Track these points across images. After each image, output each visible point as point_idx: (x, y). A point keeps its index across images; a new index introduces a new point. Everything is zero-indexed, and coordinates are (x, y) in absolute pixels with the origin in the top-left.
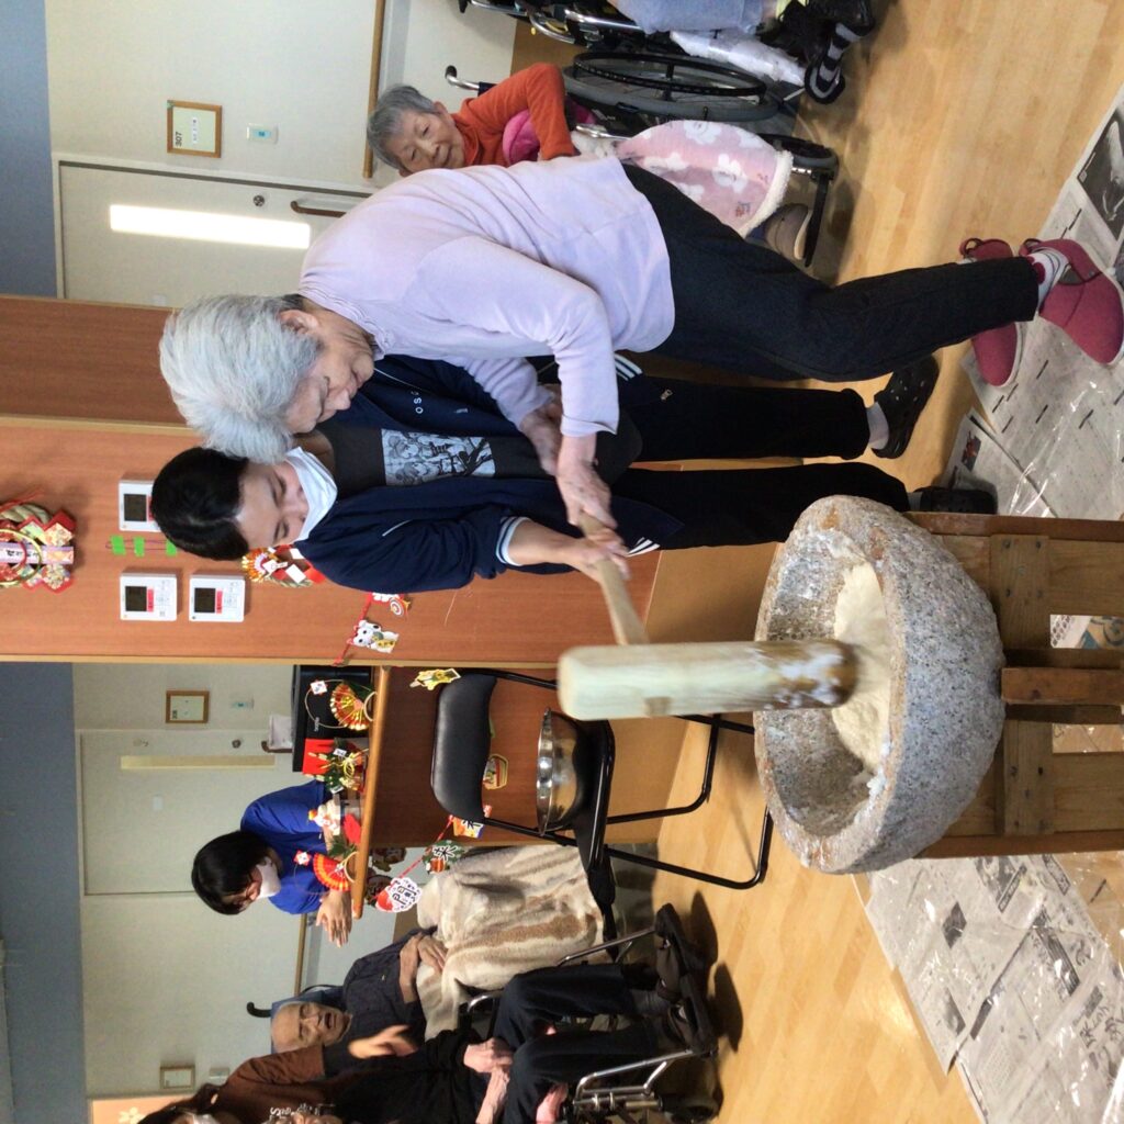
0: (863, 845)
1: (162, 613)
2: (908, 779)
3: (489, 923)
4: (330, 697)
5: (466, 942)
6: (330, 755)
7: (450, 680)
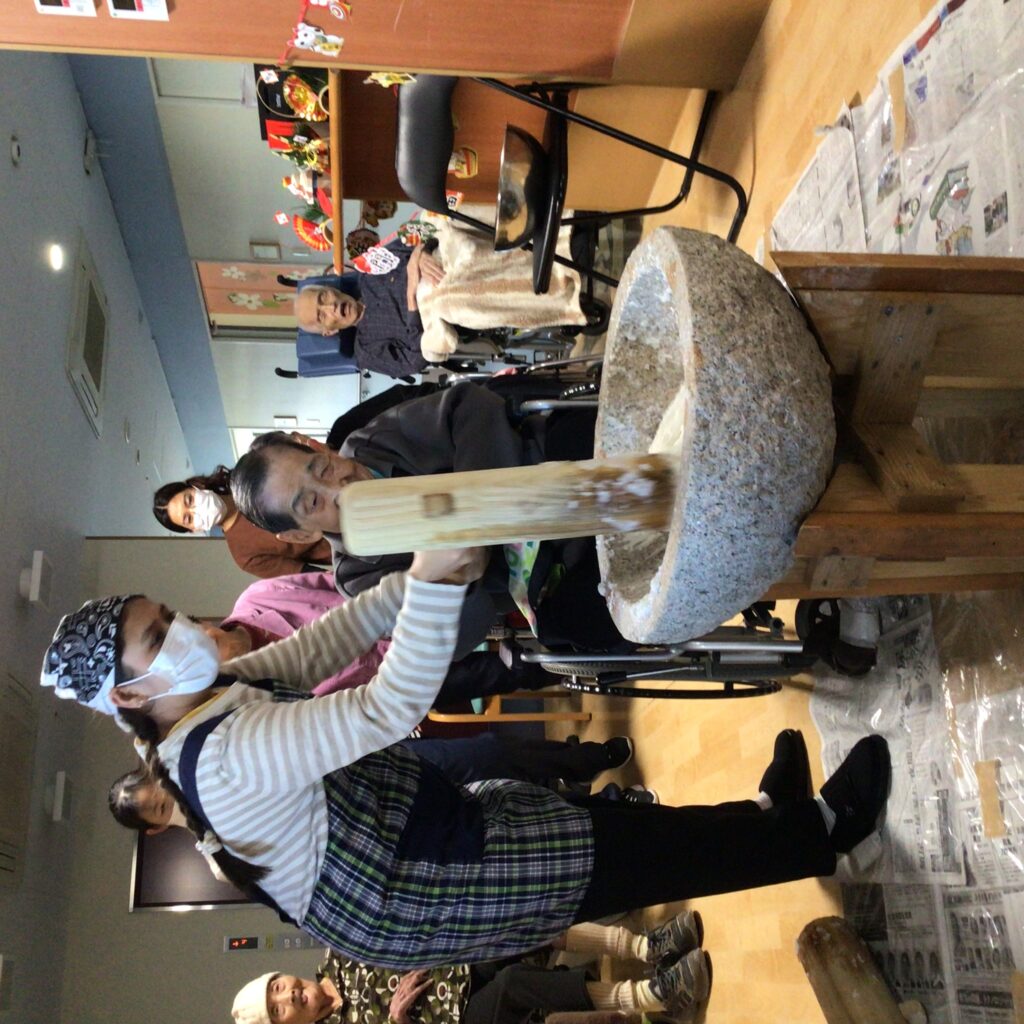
1: (80, 8)
4: (282, 87)
6: (291, 140)
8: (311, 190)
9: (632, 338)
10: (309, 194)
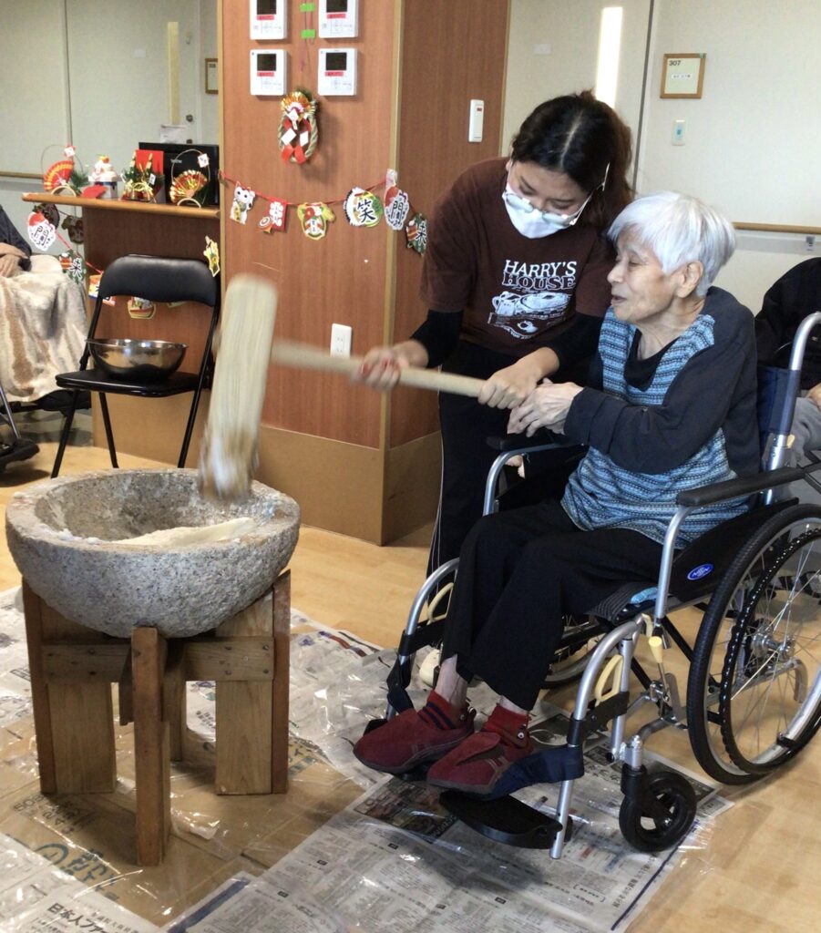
0: (23, 529)
1: (256, 27)
2: (69, 556)
3: (25, 309)
4: (196, 170)
5: (10, 291)
6: (150, 171)
7: (211, 269)
8: (102, 180)
10: (98, 178)
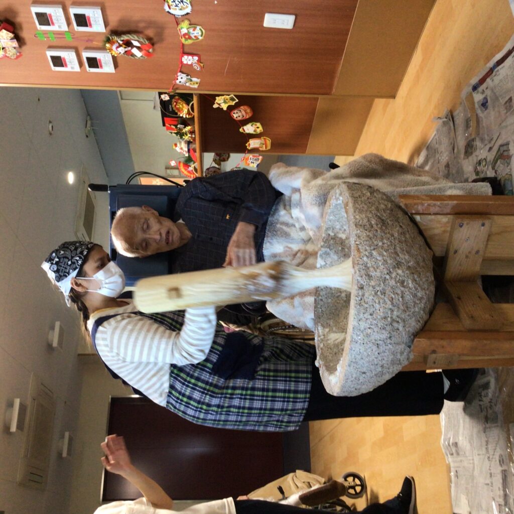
1: (72, 68)
4: (172, 102)
8: (187, 150)
9: (332, 234)
10: (185, 151)
